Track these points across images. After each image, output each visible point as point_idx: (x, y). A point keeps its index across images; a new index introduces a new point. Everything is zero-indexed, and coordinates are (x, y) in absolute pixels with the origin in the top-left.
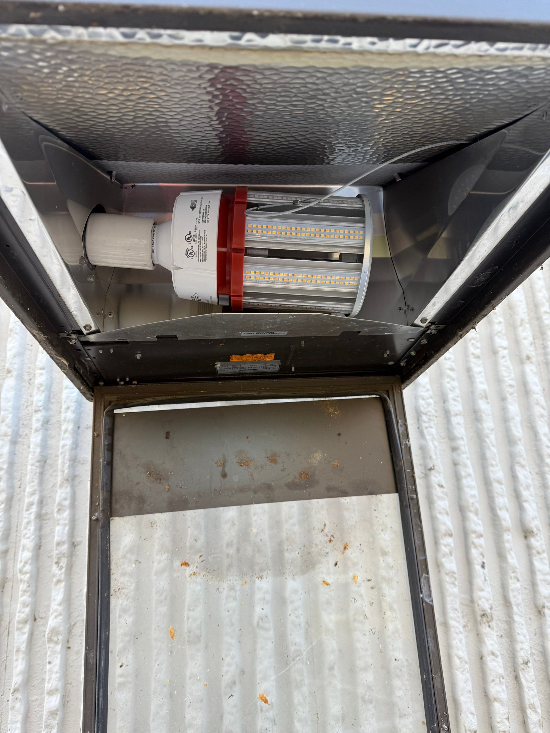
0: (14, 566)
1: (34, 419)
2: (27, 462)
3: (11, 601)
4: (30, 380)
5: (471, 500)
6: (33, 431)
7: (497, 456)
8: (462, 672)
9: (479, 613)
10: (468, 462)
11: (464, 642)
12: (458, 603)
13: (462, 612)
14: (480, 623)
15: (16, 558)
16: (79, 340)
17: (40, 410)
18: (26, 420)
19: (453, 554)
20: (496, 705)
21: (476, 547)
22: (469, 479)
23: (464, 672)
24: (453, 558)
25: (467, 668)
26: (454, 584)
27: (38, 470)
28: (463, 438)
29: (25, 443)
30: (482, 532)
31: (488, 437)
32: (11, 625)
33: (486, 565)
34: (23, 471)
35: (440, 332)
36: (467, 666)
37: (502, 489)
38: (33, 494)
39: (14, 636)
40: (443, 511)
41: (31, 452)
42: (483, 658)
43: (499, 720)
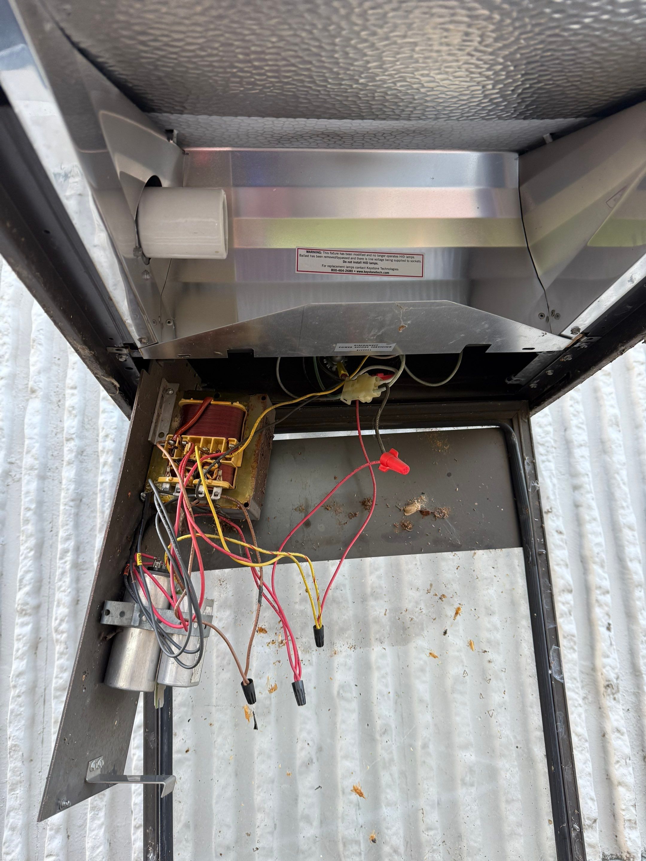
0: (48, 623)
1: (66, 449)
2: (59, 500)
3: (46, 664)
4: (59, 401)
5: (596, 550)
6: (65, 463)
7: (629, 496)
8: (581, 752)
9: (602, 683)
10: (594, 504)
11: (583, 716)
12: (577, 672)
13: (582, 682)
14: (604, 695)
15: (49, 615)
16: (131, 356)
17: (72, 439)
18: (56, 450)
19: (572, 613)
20: (621, 791)
21: (600, 605)
22: (594, 524)
23: (583, 752)
24: (572, 618)
25: (587, 747)
26: (574, 649)
27: (73, 511)
28: (587, 475)
29: (55, 478)
30: (609, 588)
31: (618, 473)
32: (46, 691)
33: (612, 626)
34: (53, 512)
35: (592, 346)
36: (587, 745)
37: (634, 536)
38: (67, 539)
39: (51, 705)
40: (562, 563)
41: (63, 489)
42: (606, 736)
43: (624, 807)
